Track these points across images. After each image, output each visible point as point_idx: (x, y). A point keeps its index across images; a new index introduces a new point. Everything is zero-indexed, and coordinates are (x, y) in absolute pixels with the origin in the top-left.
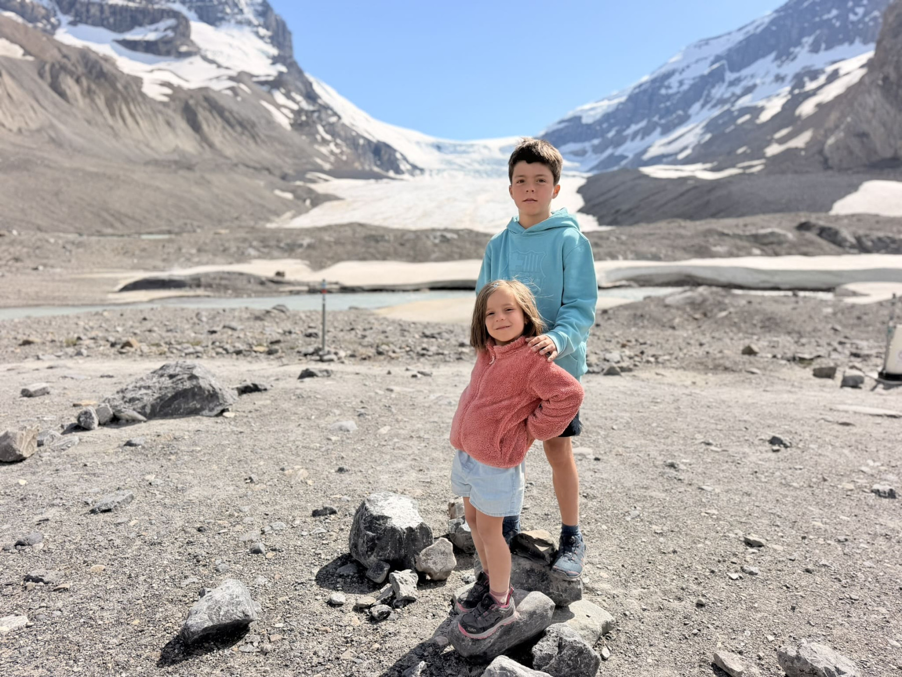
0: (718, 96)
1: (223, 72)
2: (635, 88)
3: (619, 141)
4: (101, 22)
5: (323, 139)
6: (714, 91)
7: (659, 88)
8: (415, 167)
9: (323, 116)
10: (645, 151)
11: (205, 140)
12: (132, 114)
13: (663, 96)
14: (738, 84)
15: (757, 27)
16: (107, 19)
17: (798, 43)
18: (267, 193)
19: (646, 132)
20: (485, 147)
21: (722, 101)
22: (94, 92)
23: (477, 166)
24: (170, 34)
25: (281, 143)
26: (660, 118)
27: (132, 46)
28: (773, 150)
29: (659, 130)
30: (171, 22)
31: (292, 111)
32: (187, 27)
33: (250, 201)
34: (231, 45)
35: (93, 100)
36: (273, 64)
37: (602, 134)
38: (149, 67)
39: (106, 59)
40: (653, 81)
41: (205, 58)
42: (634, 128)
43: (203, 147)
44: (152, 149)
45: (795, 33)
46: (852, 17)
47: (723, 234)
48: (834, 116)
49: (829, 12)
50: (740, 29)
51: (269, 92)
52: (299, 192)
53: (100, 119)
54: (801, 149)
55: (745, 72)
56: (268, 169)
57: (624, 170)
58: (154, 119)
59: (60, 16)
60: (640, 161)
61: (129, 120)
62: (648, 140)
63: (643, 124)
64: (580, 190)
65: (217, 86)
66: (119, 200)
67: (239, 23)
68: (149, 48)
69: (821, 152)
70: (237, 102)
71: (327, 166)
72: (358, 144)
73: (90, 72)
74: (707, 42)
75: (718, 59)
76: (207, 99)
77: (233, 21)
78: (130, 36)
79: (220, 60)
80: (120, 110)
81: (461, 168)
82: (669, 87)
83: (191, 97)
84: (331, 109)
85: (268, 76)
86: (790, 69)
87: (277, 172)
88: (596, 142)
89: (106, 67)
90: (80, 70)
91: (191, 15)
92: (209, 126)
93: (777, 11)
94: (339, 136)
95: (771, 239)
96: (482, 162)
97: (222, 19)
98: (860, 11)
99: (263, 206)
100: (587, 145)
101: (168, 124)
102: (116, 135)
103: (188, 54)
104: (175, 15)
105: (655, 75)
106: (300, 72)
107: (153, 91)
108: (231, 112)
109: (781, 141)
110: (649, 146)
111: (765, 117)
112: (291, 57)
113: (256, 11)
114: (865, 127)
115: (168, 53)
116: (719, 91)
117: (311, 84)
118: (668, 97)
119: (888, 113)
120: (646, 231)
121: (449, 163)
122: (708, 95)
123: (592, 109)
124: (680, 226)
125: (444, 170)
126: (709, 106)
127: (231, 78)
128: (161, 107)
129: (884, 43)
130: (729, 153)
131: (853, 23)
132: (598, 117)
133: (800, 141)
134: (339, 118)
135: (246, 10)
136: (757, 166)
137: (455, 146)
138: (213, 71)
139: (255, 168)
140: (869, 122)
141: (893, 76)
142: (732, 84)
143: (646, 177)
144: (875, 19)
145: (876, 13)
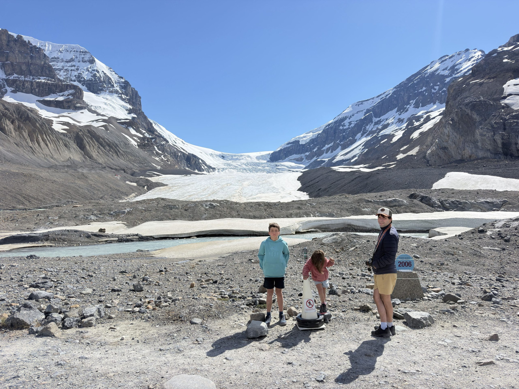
0: (370, 130)
1: (100, 117)
2: (326, 126)
3: (319, 153)
4: (31, 91)
5: (157, 153)
6: (367, 127)
7: (339, 126)
8: (210, 167)
9: (158, 141)
10: (334, 158)
11: (87, 154)
12: (43, 140)
13: (341, 130)
14: (379, 124)
15: (387, 95)
16: (35, 89)
17: (408, 103)
18: (121, 183)
19: (333, 149)
20: (249, 157)
21: (372, 132)
22: (22, 128)
23: (244, 166)
24: (71, 97)
25: (132, 155)
26: (340, 142)
27: (48, 104)
28: (400, 156)
29: (340, 147)
30: (71, 91)
31: (139, 138)
32: (81, 94)
33: (111, 188)
34: (105, 104)
35: (21, 133)
36: (129, 113)
37: (311, 150)
38: (57, 115)
39: (32, 110)
40: (336, 122)
41: (90, 111)
42: (327, 146)
43: (85, 158)
44: (55, 159)
45: (406, 98)
46: (433, 91)
47: (368, 201)
48: (429, 139)
49: (422, 89)
50: (378, 97)
51: (127, 128)
52: (141, 182)
53: (24, 143)
54: (415, 156)
55: (382, 118)
56: (124, 170)
57: (323, 168)
58: (57, 143)
59: (7, 88)
60: (331, 163)
61: (42, 144)
62: (335, 152)
63: (332, 144)
64: (299, 179)
65: (96, 125)
66: (30, 188)
67: (111, 92)
68: (58, 105)
69: (424, 157)
70: (107, 134)
71: (159, 168)
72: (178, 156)
73: (21, 117)
74: (362, 102)
75: (368, 111)
76: (89, 132)
77: (107, 91)
78: (48, 99)
79: (99, 111)
80: (37, 138)
81: (235, 168)
82: (344, 125)
83: (81, 130)
84: (163, 137)
85: (127, 119)
86: (405, 116)
87: (129, 171)
88: (307, 154)
89: (31, 114)
90: (15, 116)
91: (83, 88)
92: (90, 146)
93: (395, 88)
94: (167, 151)
95: (395, 204)
96: (247, 164)
97: (102, 90)
98: (437, 88)
99: (119, 191)
100: (303, 155)
101: (66, 145)
102: (33, 152)
103: (81, 108)
104: (75, 87)
105: (336, 119)
106: (145, 118)
107: (57, 127)
108: (103, 139)
109: (404, 152)
110: (336, 156)
111: (395, 139)
112: (140, 110)
113: (121, 86)
114: (445, 144)
115: (69, 108)
116: (370, 127)
117: (151, 124)
118: (344, 131)
119: (456, 137)
120: (327, 200)
121: (229, 165)
122: (365, 129)
123: (304, 137)
124: (346, 197)
125: (226, 169)
126: (365, 135)
127: (104, 121)
128: (62, 136)
129: (450, 103)
130: (378, 159)
131: (434, 93)
132: (308, 141)
133: (414, 152)
134: (167, 142)
135: (115, 85)
136: (393, 165)
137: (232, 156)
138: (95, 117)
139: (116, 169)
140: (447, 142)
141: (456, 118)
142: (376, 123)
143: (334, 171)
144: (444, 91)
145: (445, 89)
